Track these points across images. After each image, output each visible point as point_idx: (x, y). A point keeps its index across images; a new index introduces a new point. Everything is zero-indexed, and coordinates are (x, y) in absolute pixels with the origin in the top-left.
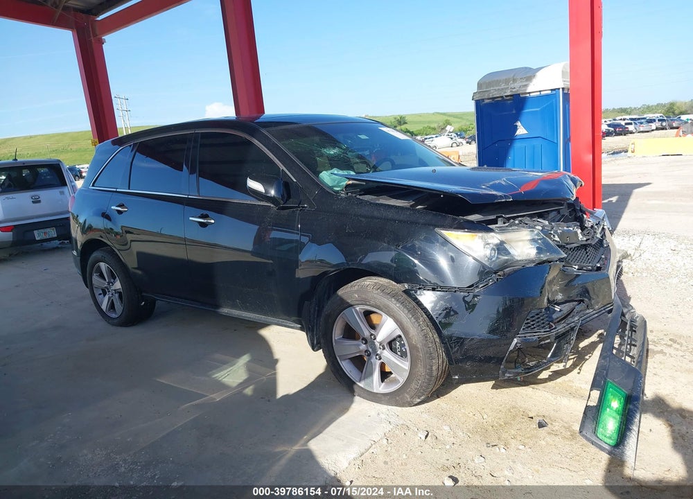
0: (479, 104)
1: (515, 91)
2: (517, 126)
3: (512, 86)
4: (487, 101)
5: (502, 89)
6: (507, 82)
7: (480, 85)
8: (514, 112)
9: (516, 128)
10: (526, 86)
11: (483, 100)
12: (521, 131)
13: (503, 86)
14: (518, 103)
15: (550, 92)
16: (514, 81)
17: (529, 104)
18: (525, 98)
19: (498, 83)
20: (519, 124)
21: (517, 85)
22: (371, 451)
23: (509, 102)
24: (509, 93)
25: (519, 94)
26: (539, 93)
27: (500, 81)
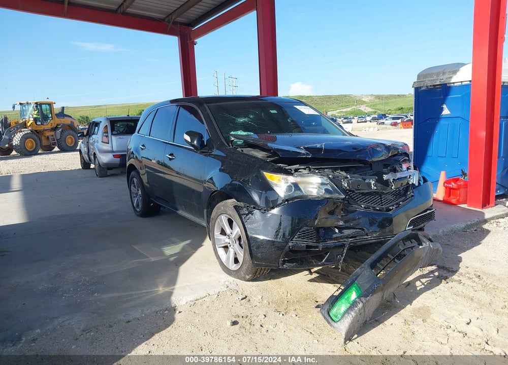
0: (417, 90)
1: (443, 82)
2: (443, 108)
3: (442, 78)
4: (423, 89)
5: (434, 80)
6: (438, 74)
7: (419, 76)
8: (442, 97)
9: (442, 109)
10: (451, 77)
11: (420, 87)
12: (446, 112)
13: (435, 77)
14: (445, 90)
15: (469, 82)
16: (444, 73)
17: (452, 92)
18: (450, 87)
19: (431, 75)
20: (445, 106)
21: (445, 76)
22: (204, 299)
23: (439, 89)
24: (438, 83)
25: (446, 84)
26: (460, 83)
27: (433, 74)
